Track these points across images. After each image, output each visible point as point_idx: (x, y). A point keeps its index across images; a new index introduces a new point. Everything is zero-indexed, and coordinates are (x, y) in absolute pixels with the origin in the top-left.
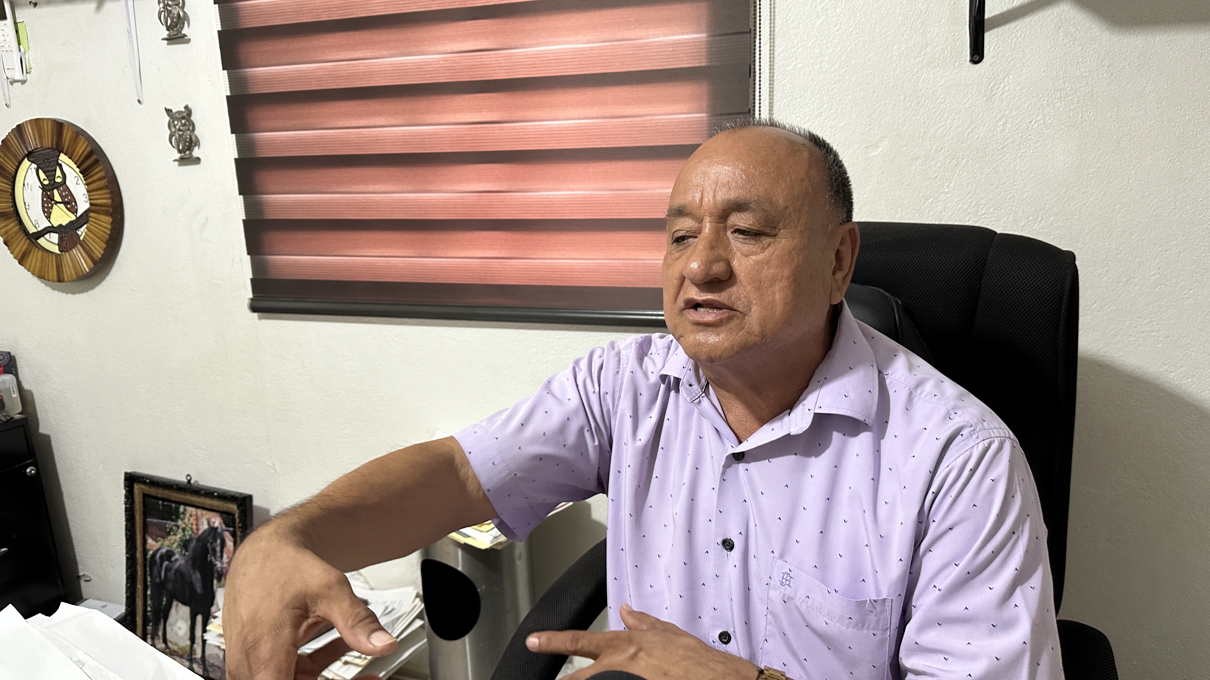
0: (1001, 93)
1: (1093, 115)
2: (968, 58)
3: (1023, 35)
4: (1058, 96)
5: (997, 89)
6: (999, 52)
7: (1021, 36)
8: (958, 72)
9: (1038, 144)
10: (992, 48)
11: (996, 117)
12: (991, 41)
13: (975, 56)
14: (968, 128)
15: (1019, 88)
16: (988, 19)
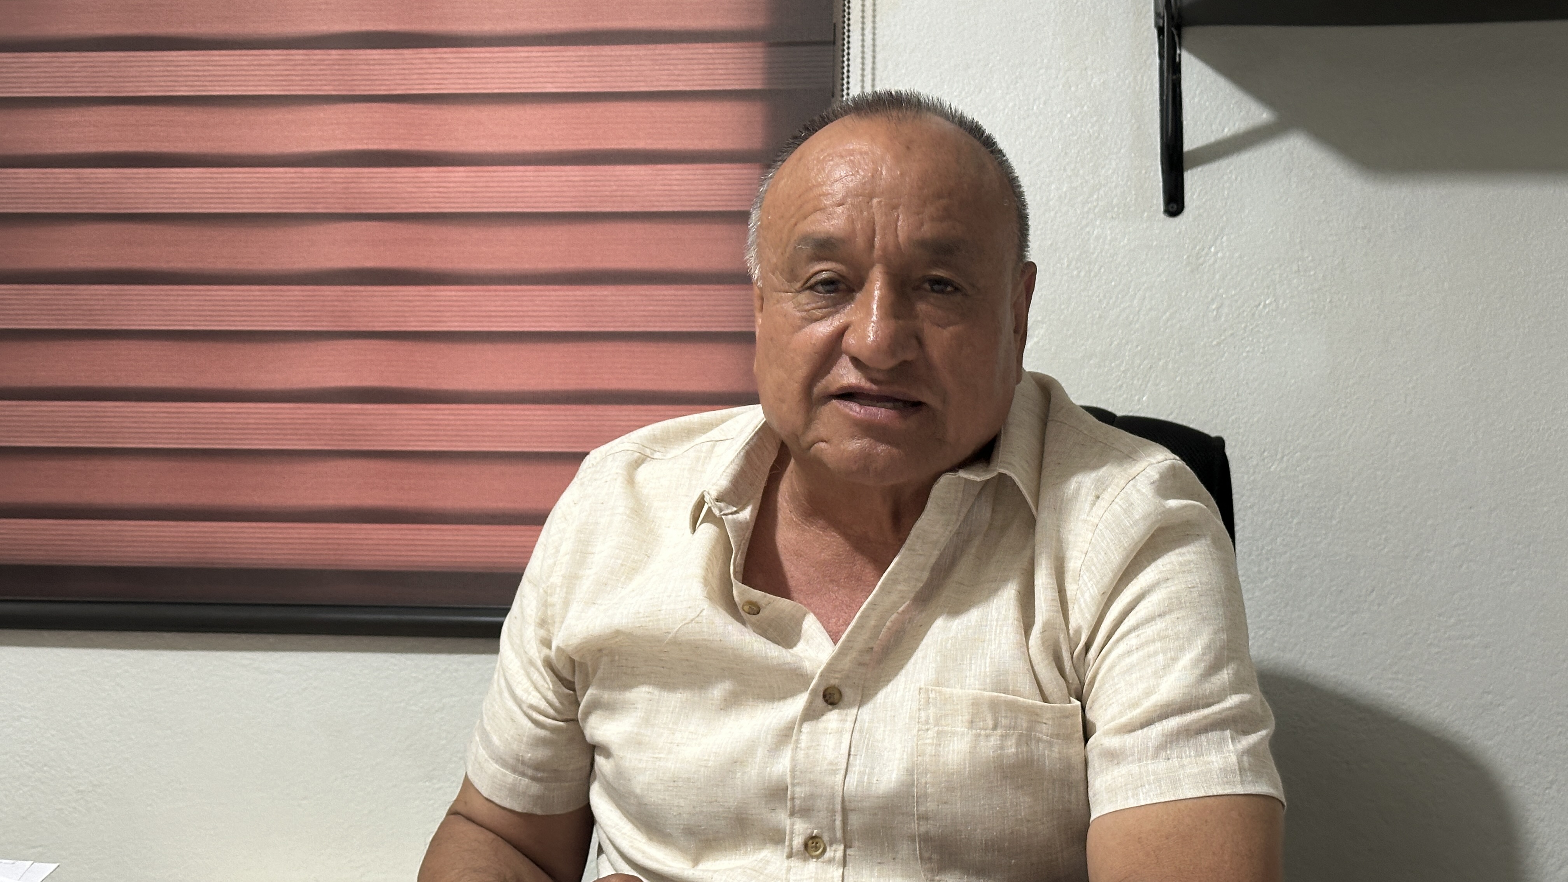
0: (1211, 261)
1: (1346, 300)
2: (1162, 208)
3: (1239, 179)
4: (1295, 268)
5: (1207, 254)
6: (1206, 201)
7: (1236, 179)
8: (1147, 228)
9: (1270, 340)
10: (1196, 195)
11: (1207, 297)
12: (1192, 185)
13: (1171, 205)
14: (1165, 313)
15: (1237, 255)
16: (1189, 152)
